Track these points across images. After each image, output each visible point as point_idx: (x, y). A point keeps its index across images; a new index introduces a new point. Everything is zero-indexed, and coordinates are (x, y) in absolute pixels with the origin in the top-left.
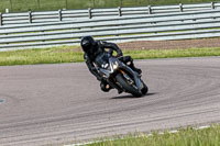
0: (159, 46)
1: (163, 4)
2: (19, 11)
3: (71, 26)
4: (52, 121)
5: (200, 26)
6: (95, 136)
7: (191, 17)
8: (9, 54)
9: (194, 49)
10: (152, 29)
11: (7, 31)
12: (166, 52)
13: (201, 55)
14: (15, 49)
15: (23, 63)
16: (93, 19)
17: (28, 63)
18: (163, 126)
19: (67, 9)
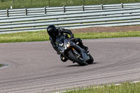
0: (108, 30)
1: (110, 4)
2: (19, 7)
3: (52, 17)
4: (40, 78)
5: (134, 17)
6: (67, 87)
7: (129, 11)
8: (13, 35)
9: (130, 32)
10: (104, 19)
11: (11, 20)
12: (113, 34)
13: (134, 36)
14: (16, 32)
15: (21, 41)
16: (66, 13)
17: (25, 41)
18: (111, 81)
19: (50, 7)
